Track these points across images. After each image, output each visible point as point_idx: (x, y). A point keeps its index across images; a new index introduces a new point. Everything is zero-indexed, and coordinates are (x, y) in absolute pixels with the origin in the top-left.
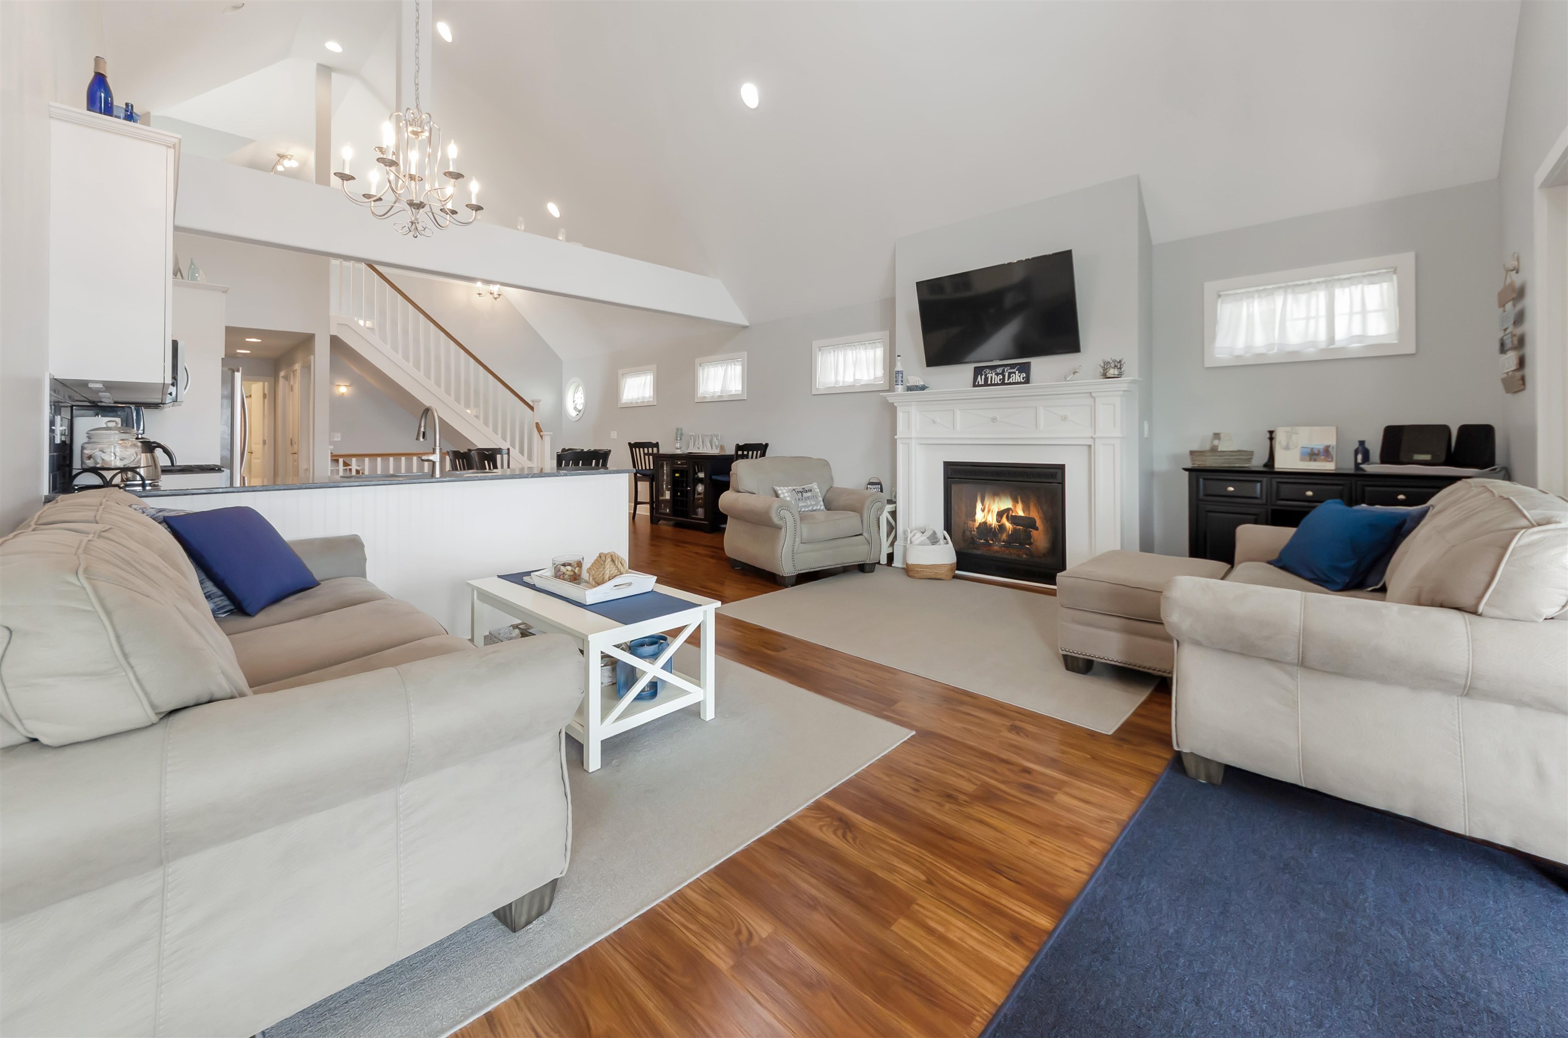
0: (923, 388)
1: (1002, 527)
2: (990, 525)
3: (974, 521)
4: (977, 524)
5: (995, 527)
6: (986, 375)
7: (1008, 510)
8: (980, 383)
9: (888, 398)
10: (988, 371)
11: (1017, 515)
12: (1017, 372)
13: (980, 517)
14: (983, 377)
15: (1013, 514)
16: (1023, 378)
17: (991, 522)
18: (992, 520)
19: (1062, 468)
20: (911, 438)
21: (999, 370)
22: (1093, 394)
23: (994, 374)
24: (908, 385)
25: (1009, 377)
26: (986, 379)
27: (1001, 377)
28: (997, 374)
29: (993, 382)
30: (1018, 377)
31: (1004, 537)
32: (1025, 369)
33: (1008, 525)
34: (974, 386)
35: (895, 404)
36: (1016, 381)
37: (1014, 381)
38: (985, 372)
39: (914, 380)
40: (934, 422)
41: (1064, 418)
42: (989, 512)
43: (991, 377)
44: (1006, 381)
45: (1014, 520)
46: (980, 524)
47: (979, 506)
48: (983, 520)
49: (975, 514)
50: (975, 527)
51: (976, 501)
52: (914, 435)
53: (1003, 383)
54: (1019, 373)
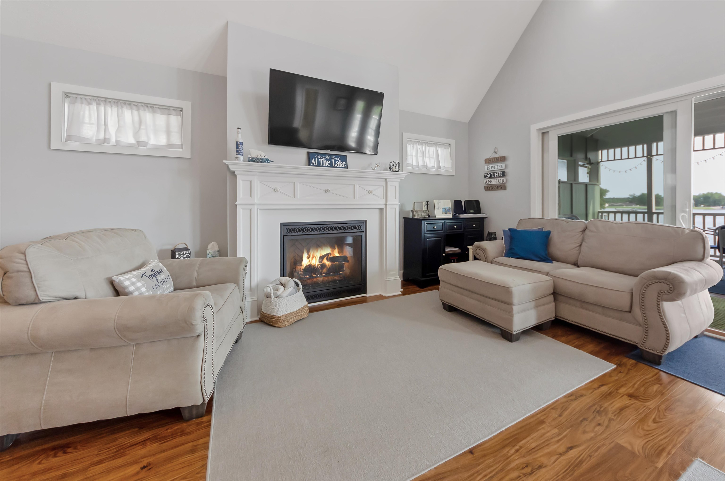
0: (267, 161)
1: (323, 266)
2: (314, 266)
3: (301, 265)
4: (303, 267)
5: (317, 266)
6: (318, 159)
7: (328, 254)
8: (315, 164)
9: (230, 166)
10: (319, 156)
11: (334, 256)
12: (340, 160)
13: (305, 262)
14: (316, 160)
15: (332, 256)
16: (344, 165)
17: (315, 264)
18: (315, 262)
19: (365, 223)
20: (254, 204)
21: (328, 157)
22: (388, 180)
23: (324, 159)
24: (249, 156)
25: (335, 164)
26: (319, 162)
27: (330, 162)
28: (327, 160)
29: (324, 165)
30: (340, 164)
31: (325, 270)
32: (344, 159)
33: (328, 263)
34: (309, 165)
35: (236, 172)
36: (340, 166)
37: (338, 166)
38: (317, 157)
39: (255, 153)
40: (275, 190)
41: (370, 192)
42: (313, 258)
43: (323, 162)
44: (333, 166)
45: (332, 259)
46: (306, 267)
47: (305, 255)
48: (308, 264)
49: (302, 261)
50: (301, 269)
51: (303, 253)
52: (256, 201)
53: (331, 166)
54: (341, 161)
